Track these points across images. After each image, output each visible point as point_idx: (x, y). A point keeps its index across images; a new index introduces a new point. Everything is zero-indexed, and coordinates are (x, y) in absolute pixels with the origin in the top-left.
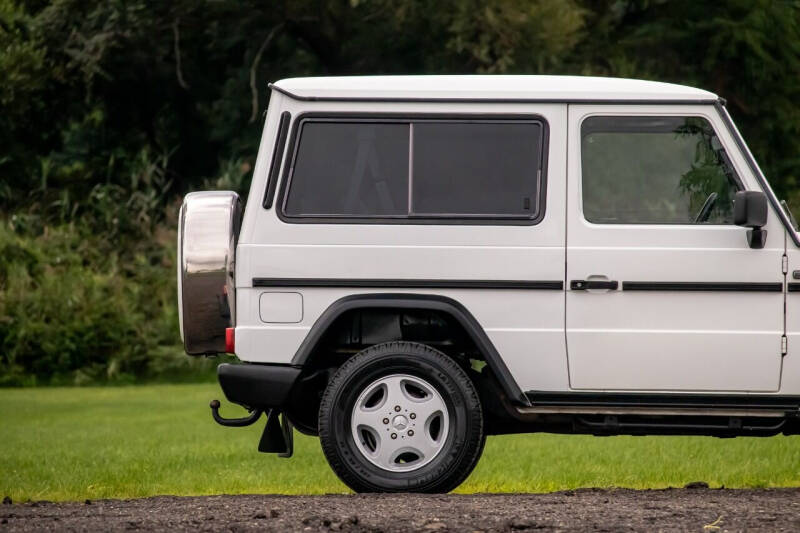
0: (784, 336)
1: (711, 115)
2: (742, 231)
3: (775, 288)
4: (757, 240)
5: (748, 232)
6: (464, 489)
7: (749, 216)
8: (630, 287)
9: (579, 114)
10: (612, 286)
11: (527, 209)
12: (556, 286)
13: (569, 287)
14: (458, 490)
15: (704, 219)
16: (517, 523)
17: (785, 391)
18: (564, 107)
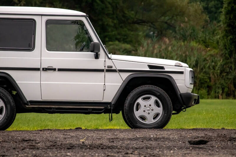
0: (104, 85)
1: (84, 20)
2: (93, 54)
3: (102, 71)
4: (97, 57)
5: (94, 54)
6: (10, 129)
7: (95, 50)
8: (60, 70)
9: (45, 19)
10: (55, 70)
11: (29, 46)
12: (38, 69)
13: (42, 70)
14: (8, 129)
15: (82, 50)
16: (25, 139)
17: (104, 101)
18: (41, 16)
